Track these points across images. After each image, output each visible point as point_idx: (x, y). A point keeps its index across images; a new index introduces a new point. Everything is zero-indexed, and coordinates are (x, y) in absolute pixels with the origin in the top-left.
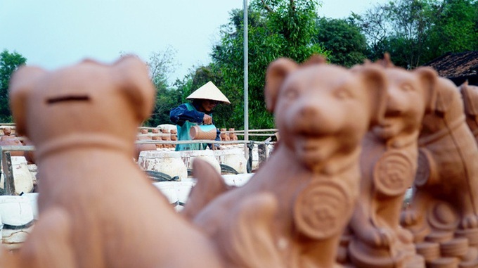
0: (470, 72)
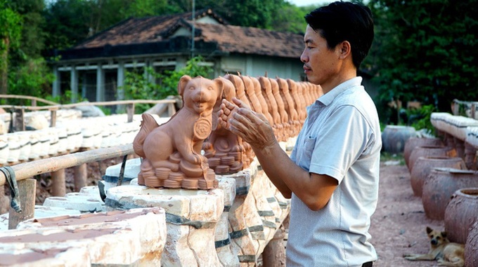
0: (155, 38)
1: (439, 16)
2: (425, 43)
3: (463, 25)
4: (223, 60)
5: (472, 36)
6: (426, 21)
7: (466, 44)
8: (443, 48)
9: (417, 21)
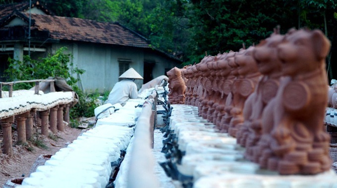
1: (238, 12)
2: (226, 35)
3: (256, 20)
4: (53, 47)
5: (265, 29)
6: (227, 16)
7: (259, 35)
8: (241, 39)
9: (220, 16)
